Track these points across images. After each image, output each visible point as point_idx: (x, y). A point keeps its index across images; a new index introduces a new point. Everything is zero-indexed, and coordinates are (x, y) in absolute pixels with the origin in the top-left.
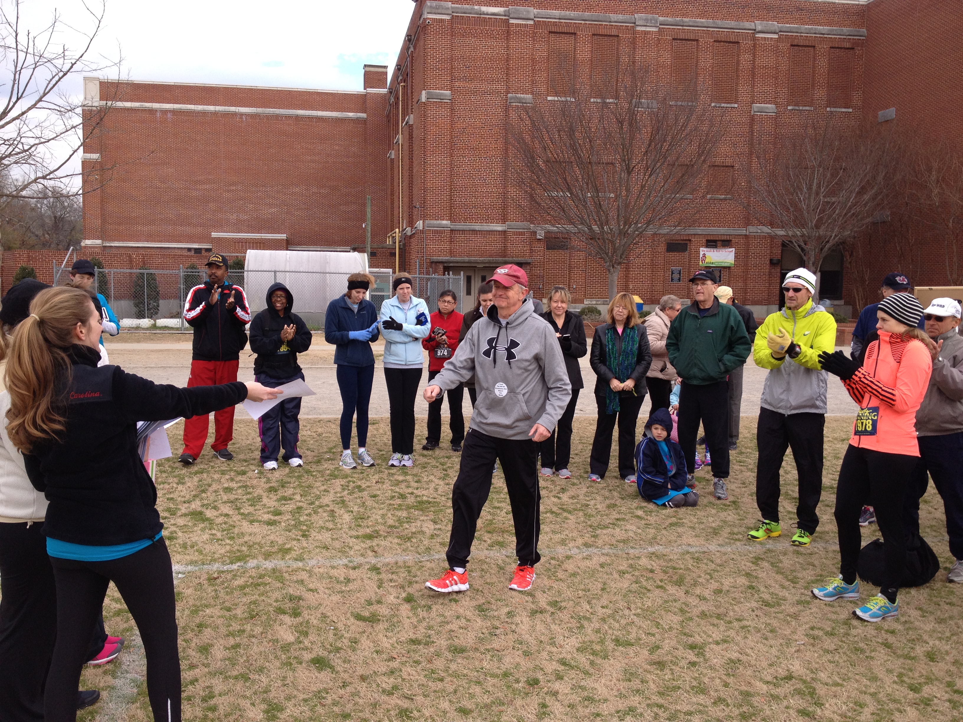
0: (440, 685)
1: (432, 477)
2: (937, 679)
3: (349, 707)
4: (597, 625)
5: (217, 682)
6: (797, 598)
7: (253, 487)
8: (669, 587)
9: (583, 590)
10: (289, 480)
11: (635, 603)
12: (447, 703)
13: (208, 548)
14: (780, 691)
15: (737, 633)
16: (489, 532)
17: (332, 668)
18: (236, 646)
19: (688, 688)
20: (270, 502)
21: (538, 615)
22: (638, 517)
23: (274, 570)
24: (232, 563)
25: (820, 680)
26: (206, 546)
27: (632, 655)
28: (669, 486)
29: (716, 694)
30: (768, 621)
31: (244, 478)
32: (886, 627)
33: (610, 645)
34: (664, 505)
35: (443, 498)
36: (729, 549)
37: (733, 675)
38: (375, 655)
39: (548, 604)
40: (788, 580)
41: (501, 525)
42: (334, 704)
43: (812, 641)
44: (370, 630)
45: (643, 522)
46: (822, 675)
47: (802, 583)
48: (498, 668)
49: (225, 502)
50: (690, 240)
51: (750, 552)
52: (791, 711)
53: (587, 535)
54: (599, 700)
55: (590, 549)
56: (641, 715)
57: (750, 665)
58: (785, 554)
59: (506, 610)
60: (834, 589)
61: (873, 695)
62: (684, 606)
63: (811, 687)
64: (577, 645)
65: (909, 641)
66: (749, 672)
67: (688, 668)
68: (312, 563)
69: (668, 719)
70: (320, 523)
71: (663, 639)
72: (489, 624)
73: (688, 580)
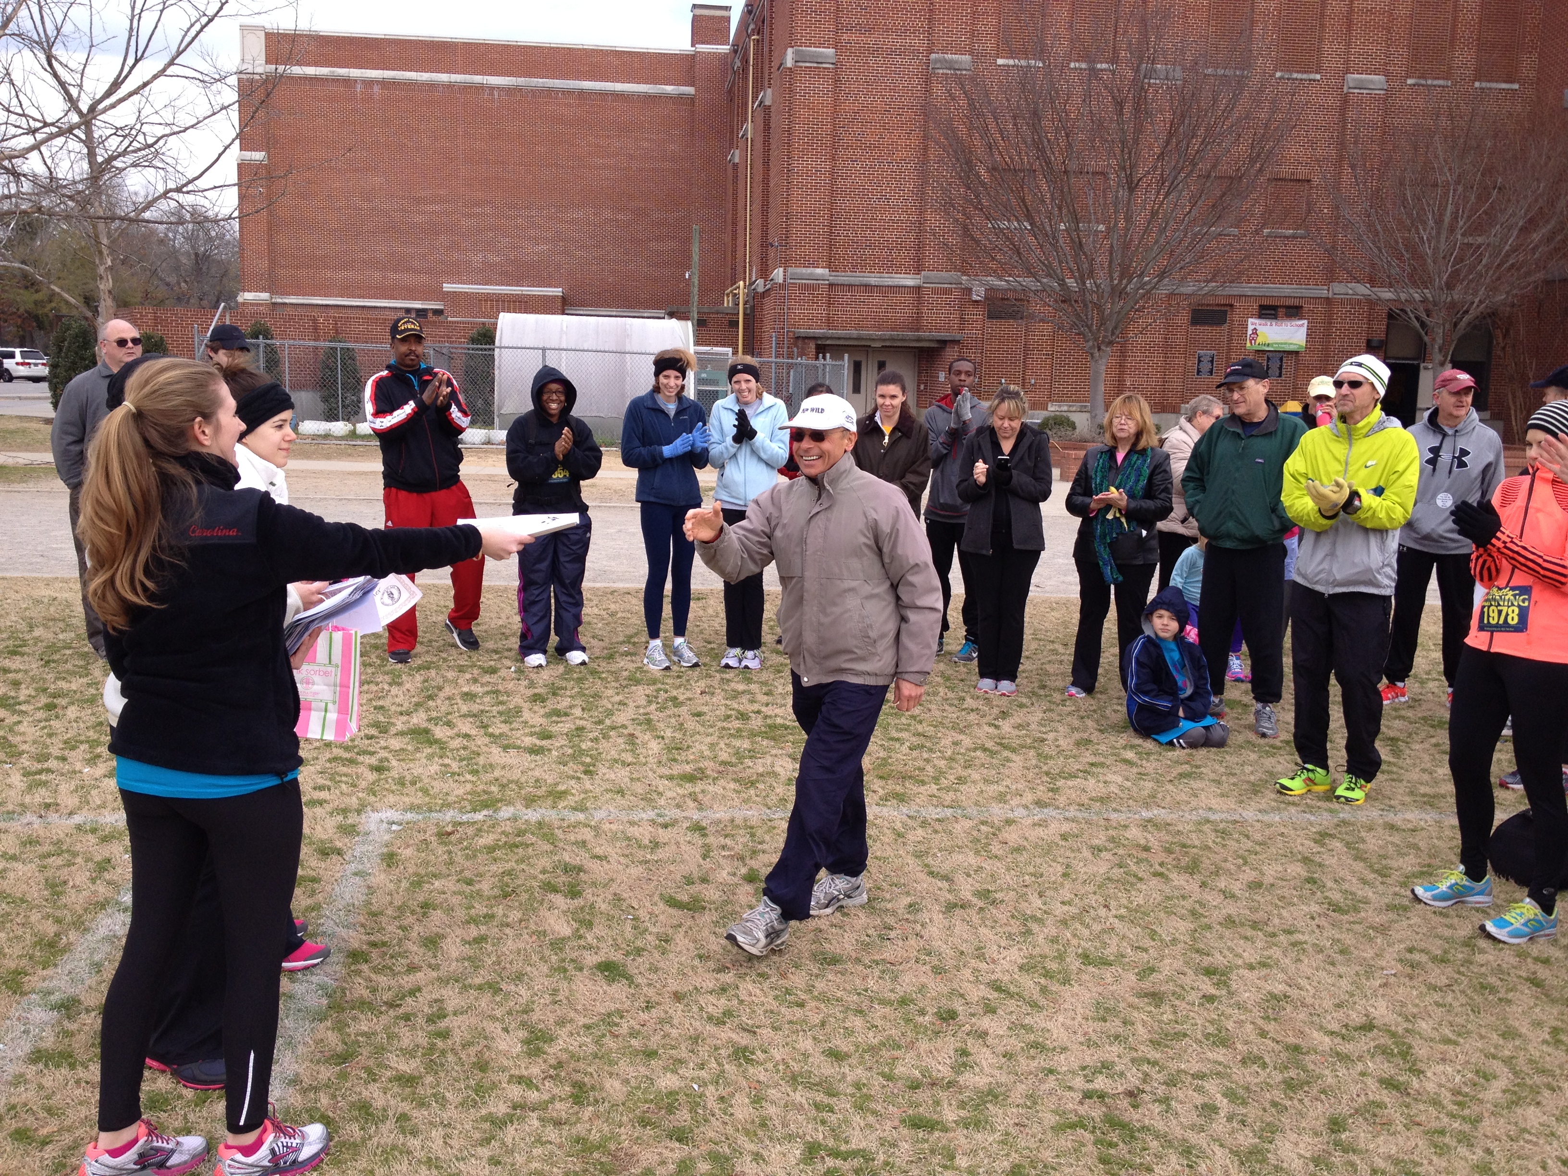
0: (798, 1012)
3: (655, 1041)
4: (1054, 932)
5: (451, 993)
6: (1387, 901)
7: (508, 694)
8: (1173, 875)
9: (1032, 874)
10: (564, 684)
11: (1117, 899)
12: (810, 1041)
13: (438, 786)
14: (1351, 1049)
15: (1285, 953)
16: (881, 777)
17: (630, 979)
18: (480, 940)
19: (1199, 1036)
20: (535, 717)
21: (958, 911)
22: (1126, 762)
23: (540, 823)
24: (474, 811)
25: (1420, 1034)
26: (434, 783)
27: (1110, 980)
28: (1181, 713)
29: (1245, 1048)
30: (1337, 936)
31: (493, 679)
32: (1535, 952)
33: (1074, 964)
34: (1171, 743)
36: (1277, 818)
37: (1275, 1019)
38: (696, 962)
39: (974, 895)
40: (1374, 872)
41: (900, 768)
42: (631, 1034)
43: (1409, 970)
44: (689, 922)
45: (1135, 770)
46: (1424, 1025)
47: (1396, 876)
48: (892, 991)
49: (464, 716)
50: (1231, 306)
51: (1311, 824)
52: (1369, 1081)
53: (1042, 788)
54: (1054, 1049)
55: (1045, 810)
56: (1122, 1074)
57: (1304, 1005)
58: (1370, 829)
59: (908, 900)
60: (1451, 887)
61: (1508, 1061)
62: (1197, 906)
63: (1404, 1043)
64: (1020, 961)
66: (1302, 1016)
67: (1201, 1005)
68: (600, 815)
69: (1165, 1083)
70: (614, 753)
71: (1162, 957)
72: (878, 922)
73: (1206, 865)
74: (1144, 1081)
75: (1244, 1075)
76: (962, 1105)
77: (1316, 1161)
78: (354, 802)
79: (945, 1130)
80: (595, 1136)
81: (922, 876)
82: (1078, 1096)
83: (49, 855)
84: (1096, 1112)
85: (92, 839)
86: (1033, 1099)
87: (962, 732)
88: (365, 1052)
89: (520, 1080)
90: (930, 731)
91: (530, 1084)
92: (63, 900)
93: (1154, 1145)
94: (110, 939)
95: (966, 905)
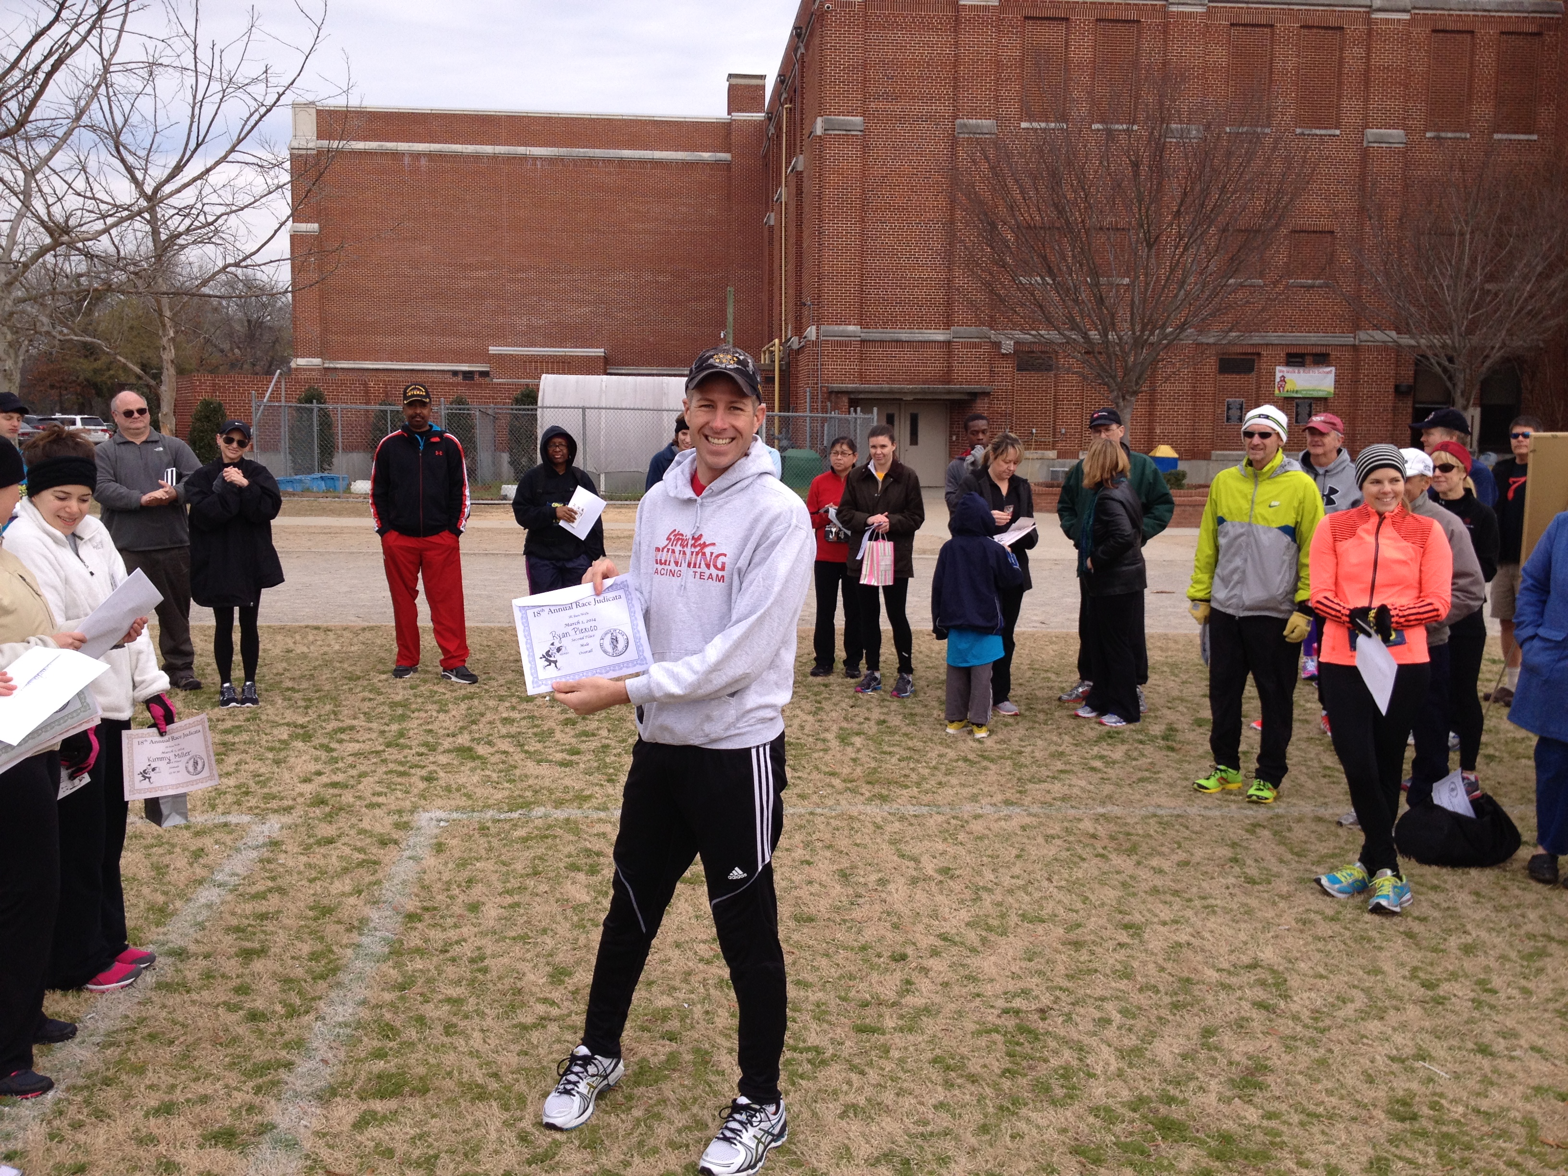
1: (798, 712)
2: (1466, 976)
3: (654, 973)
4: (1000, 898)
5: (489, 942)
7: (542, 718)
8: (1113, 856)
9: (990, 856)
11: (1059, 874)
13: (479, 792)
14: (1233, 980)
15: (1196, 914)
16: (869, 783)
18: (515, 905)
19: (1108, 972)
20: (565, 737)
21: (920, 883)
22: (1093, 769)
23: (567, 820)
24: (511, 811)
26: (476, 790)
27: (1041, 933)
29: (1144, 979)
30: (1245, 901)
31: (530, 706)
32: (1416, 914)
33: (1013, 919)
35: (810, 739)
36: (1217, 813)
37: (1174, 960)
39: (936, 871)
40: (1293, 853)
41: (888, 776)
43: (1301, 926)
45: (1100, 776)
46: (1302, 965)
47: (1310, 856)
48: (855, 940)
49: (503, 736)
50: (1258, 354)
51: (1247, 817)
52: (1243, 1003)
53: (1011, 790)
54: (984, 980)
55: (1011, 808)
57: (1203, 950)
58: (1299, 820)
59: (877, 876)
61: (1366, 991)
62: (1129, 879)
63: (1281, 978)
64: (967, 919)
65: (1443, 931)
66: (1199, 958)
67: (1115, 950)
69: (1073, 1004)
71: (1089, 916)
72: (851, 891)
73: (1144, 848)
74: (1055, 1002)
75: (1138, 999)
76: (901, 1017)
77: (1184, 1057)
78: (408, 804)
79: (883, 1034)
81: (895, 858)
82: (996, 1012)
83: (152, 846)
84: (1010, 1023)
85: (187, 834)
86: (960, 1014)
87: (948, 746)
88: (420, 982)
89: (545, 1001)
90: (919, 745)
91: (553, 1003)
92: (167, 878)
93: (1053, 1044)
94: (209, 906)
95: (927, 879)
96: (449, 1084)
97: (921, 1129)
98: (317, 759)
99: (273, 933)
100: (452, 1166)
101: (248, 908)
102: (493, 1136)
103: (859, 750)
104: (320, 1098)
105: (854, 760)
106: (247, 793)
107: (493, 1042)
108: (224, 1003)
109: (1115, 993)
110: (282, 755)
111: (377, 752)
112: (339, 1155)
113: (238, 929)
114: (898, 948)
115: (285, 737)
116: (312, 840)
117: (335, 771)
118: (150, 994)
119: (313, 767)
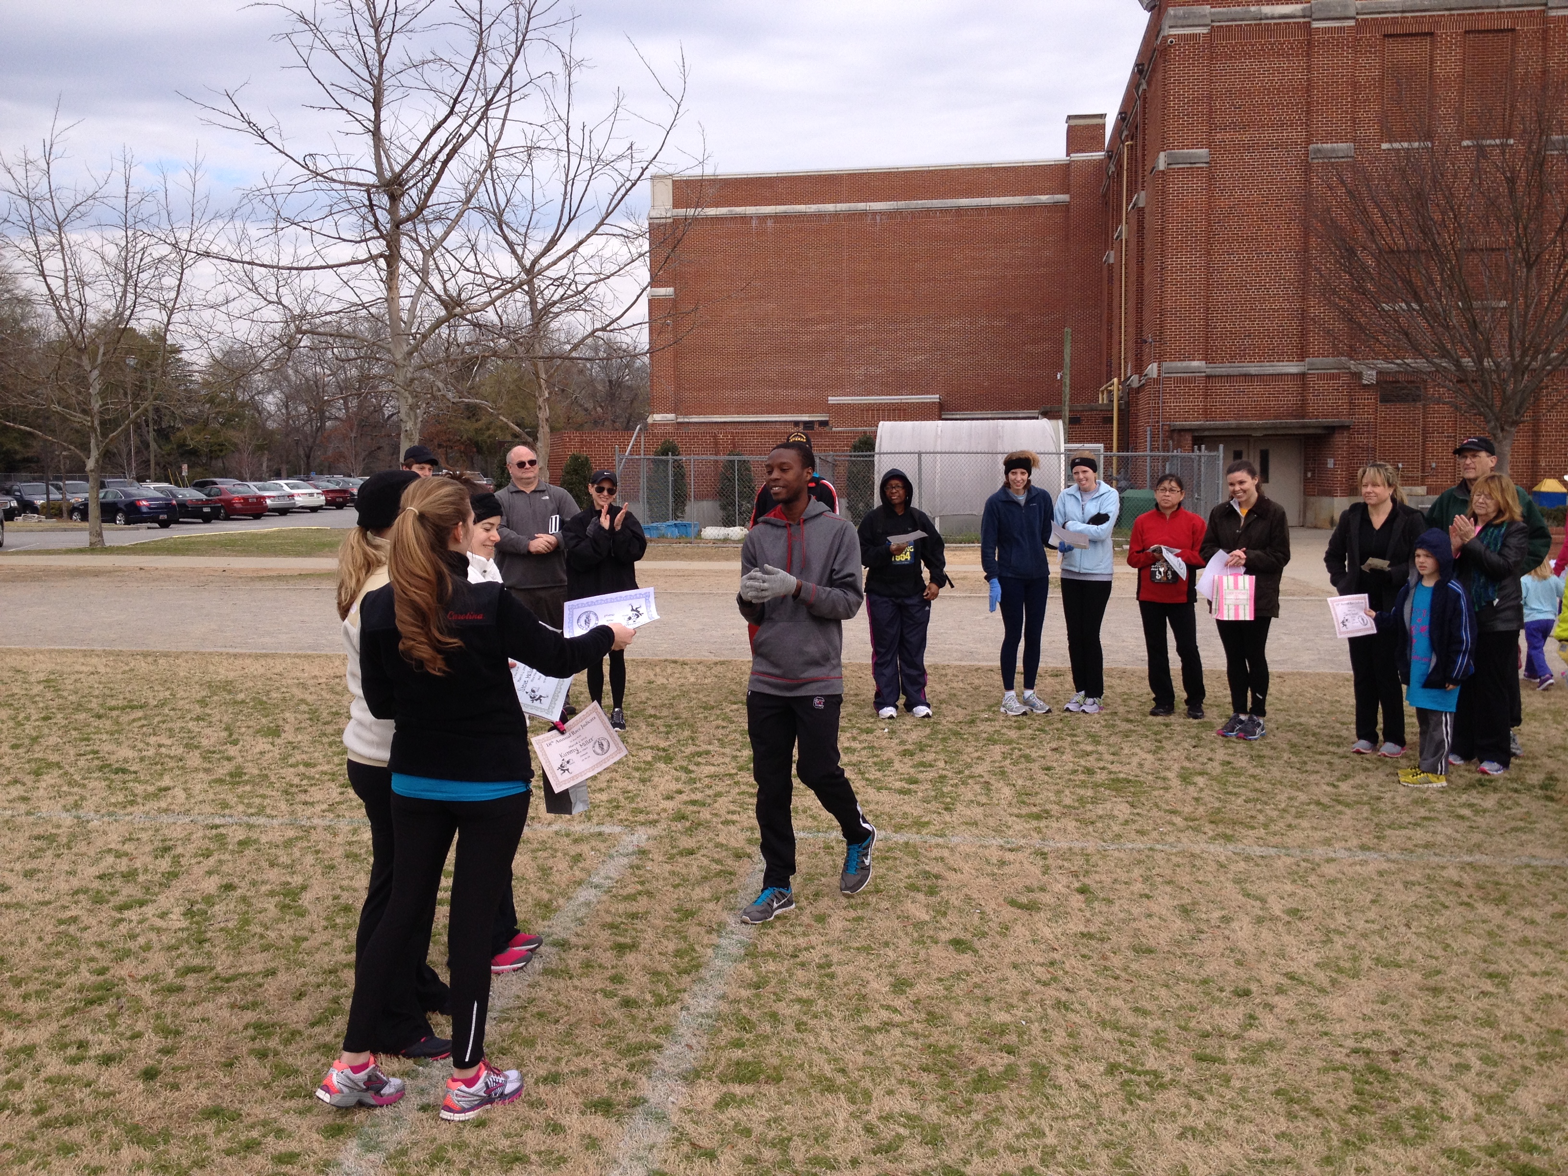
0: (1113, 982)
1: (1137, 750)
3: (993, 992)
4: (1353, 941)
5: (836, 951)
7: (882, 749)
9: (1342, 900)
10: (930, 742)
11: (1419, 920)
12: (1120, 1001)
16: (1212, 822)
17: (975, 951)
18: (860, 919)
19: (1469, 1019)
20: (904, 767)
21: (1266, 923)
22: (1461, 817)
23: (907, 843)
27: (1396, 977)
29: (1509, 1028)
31: (870, 737)
33: (1366, 964)
35: (1150, 777)
37: (1544, 1011)
38: (1031, 944)
39: (1284, 912)
44: (1027, 917)
48: (1196, 974)
53: (1369, 836)
54: (1332, 1019)
55: (1368, 853)
59: (1221, 913)
62: (1496, 928)
64: (1316, 960)
67: (1477, 998)
68: (956, 840)
69: (1428, 1048)
70: (970, 796)
71: (1450, 963)
72: (1192, 927)
73: (1515, 898)
74: (1409, 1045)
75: (1501, 1047)
76: (1244, 1049)
77: (1550, 1107)
79: (1225, 1064)
80: (942, 1044)
81: (1240, 897)
82: (1344, 1051)
83: (538, 850)
84: (1360, 1063)
85: (567, 841)
86: (1306, 1050)
87: (1299, 789)
88: (773, 982)
89: (888, 1008)
90: (1267, 787)
91: (896, 1010)
92: (552, 878)
93: (1404, 1085)
94: (588, 904)
95: (1274, 919)
96: (800, 1075)
97: (1261, 1155)
98: (678, 780)
99: (642, 931)
100: (803, 1148)
101: (622, 907)
102: (841, 1125)
103: (1201, 790)
104: (685, 1078)
105: (1197, 800)
106: (617, 807)
107: (841, 1041)
108: (602, 990)
109: (1475, 1040)
110: (647, 775)
111: (730, 775)
112: (703, 1130)
113: (612, 926)
114: (1241, 983)
115: (649, 759)
116: (675, 851)
117: (693, 791)
118: (537, 978)
119: (674, 786)
